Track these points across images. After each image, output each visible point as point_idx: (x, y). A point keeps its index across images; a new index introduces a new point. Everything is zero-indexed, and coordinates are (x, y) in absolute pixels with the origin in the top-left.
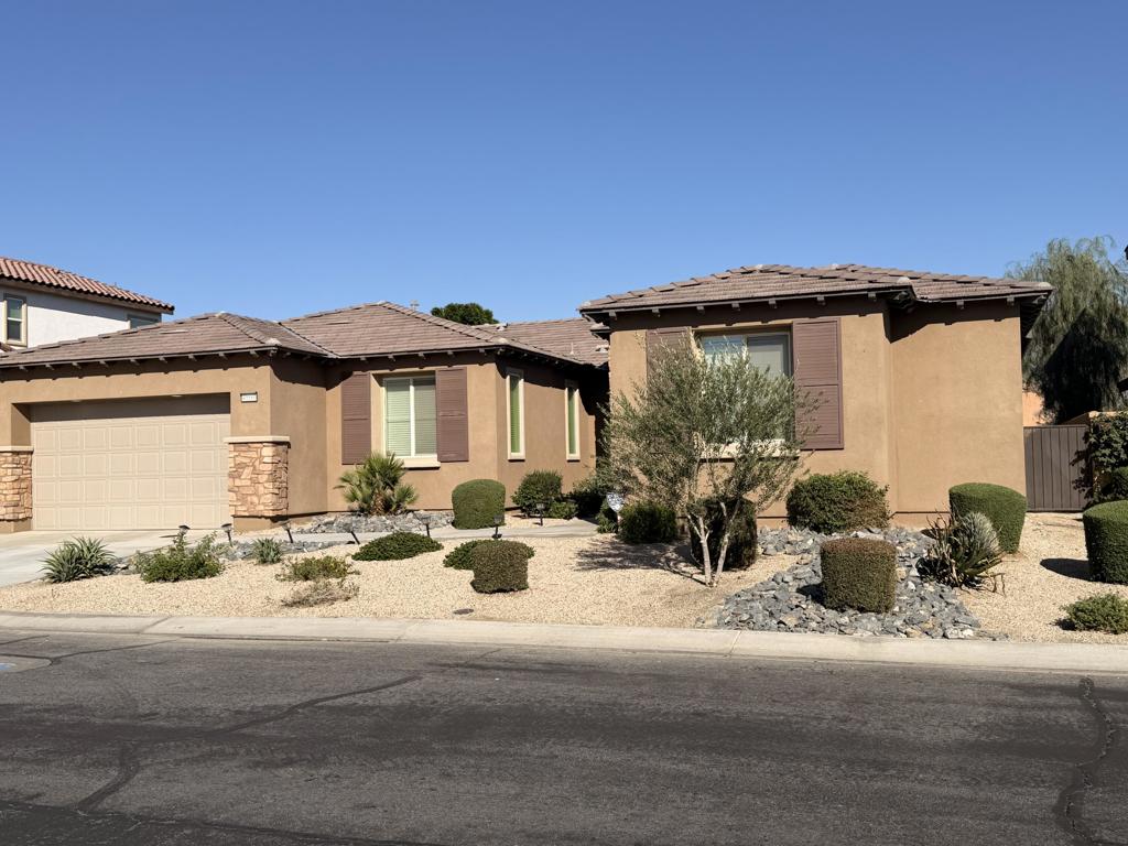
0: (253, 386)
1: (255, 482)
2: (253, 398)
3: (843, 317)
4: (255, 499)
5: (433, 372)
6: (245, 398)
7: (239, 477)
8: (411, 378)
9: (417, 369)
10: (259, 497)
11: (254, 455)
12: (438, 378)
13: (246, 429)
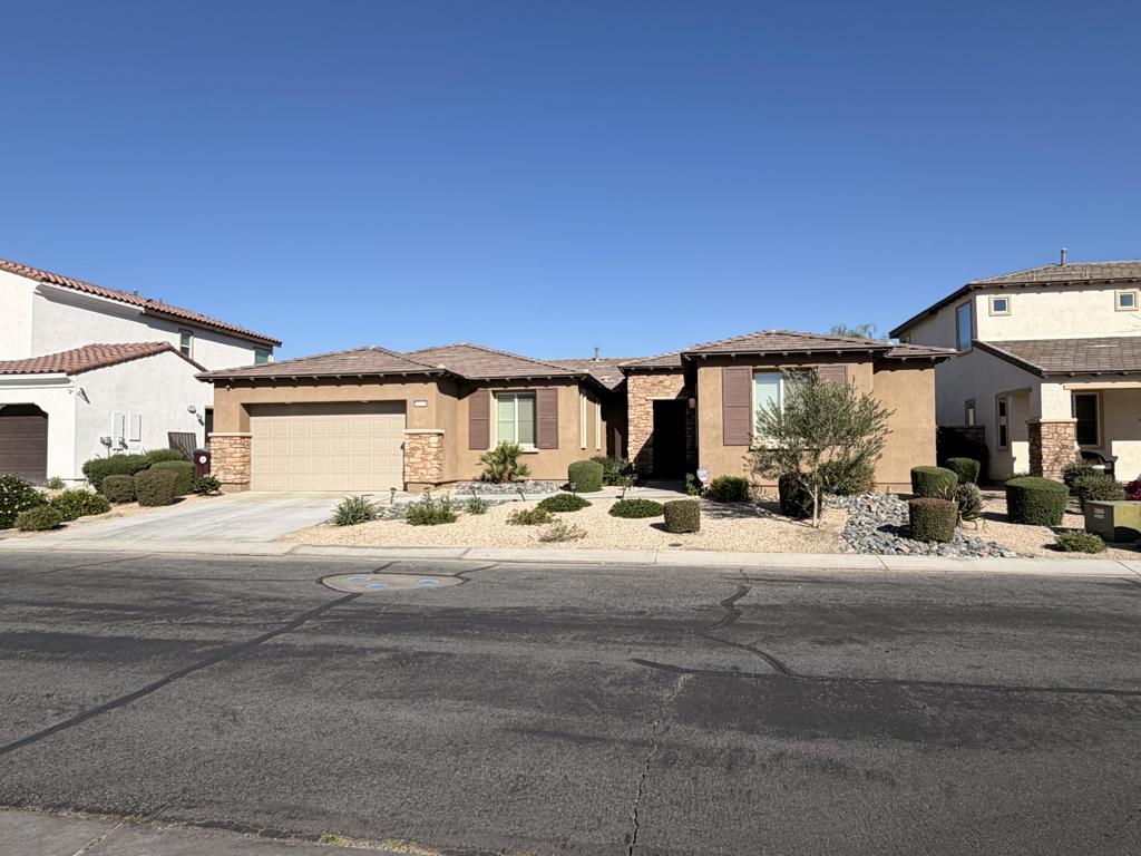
0: (424, 397)
1: (424, 460)
2: (424, 404)
3: (850, 364)
4: (424, 471)
5: (535, 390)
6: (417, 404)
7: (413, 456)
8: (516, 394)
9: (523, 388)
10: (427, 470)
11: (423, 442)
12: (539, 394)
13: (419, 424)
